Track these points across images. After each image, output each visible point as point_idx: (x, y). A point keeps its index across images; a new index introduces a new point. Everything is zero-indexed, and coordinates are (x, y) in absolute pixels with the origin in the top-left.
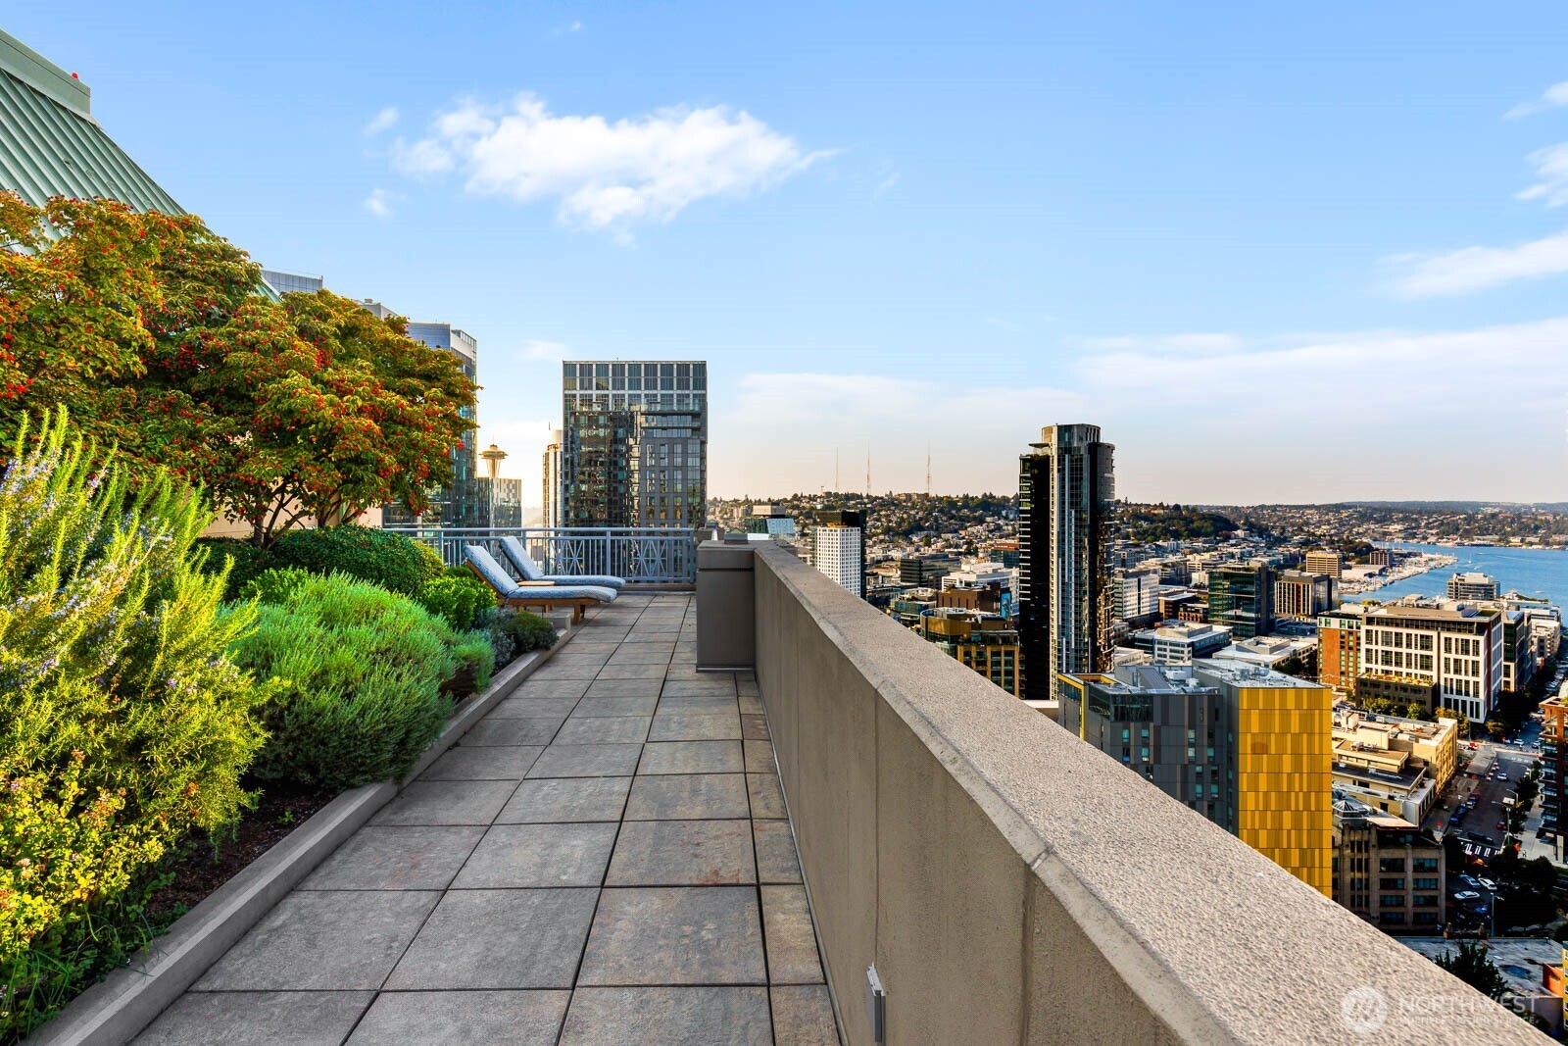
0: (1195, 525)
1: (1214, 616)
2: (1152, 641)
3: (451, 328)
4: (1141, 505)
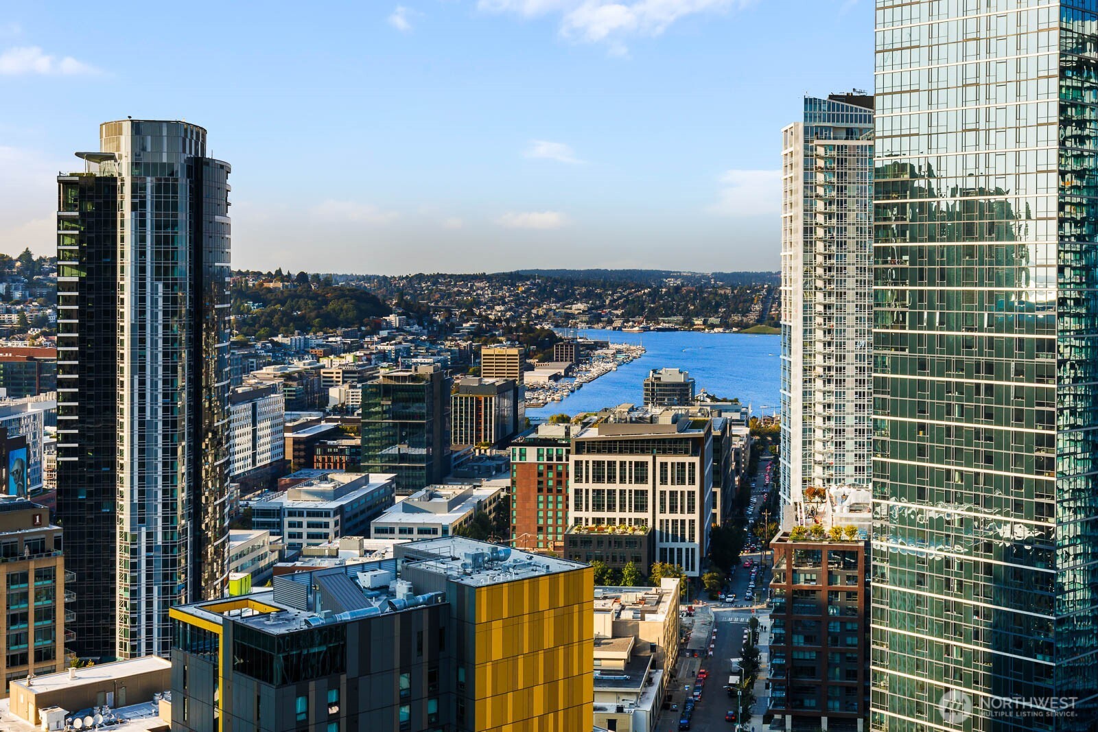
0: (331, 306)
1: (369, 458)
2: (279, 512)
4: (247, 273)
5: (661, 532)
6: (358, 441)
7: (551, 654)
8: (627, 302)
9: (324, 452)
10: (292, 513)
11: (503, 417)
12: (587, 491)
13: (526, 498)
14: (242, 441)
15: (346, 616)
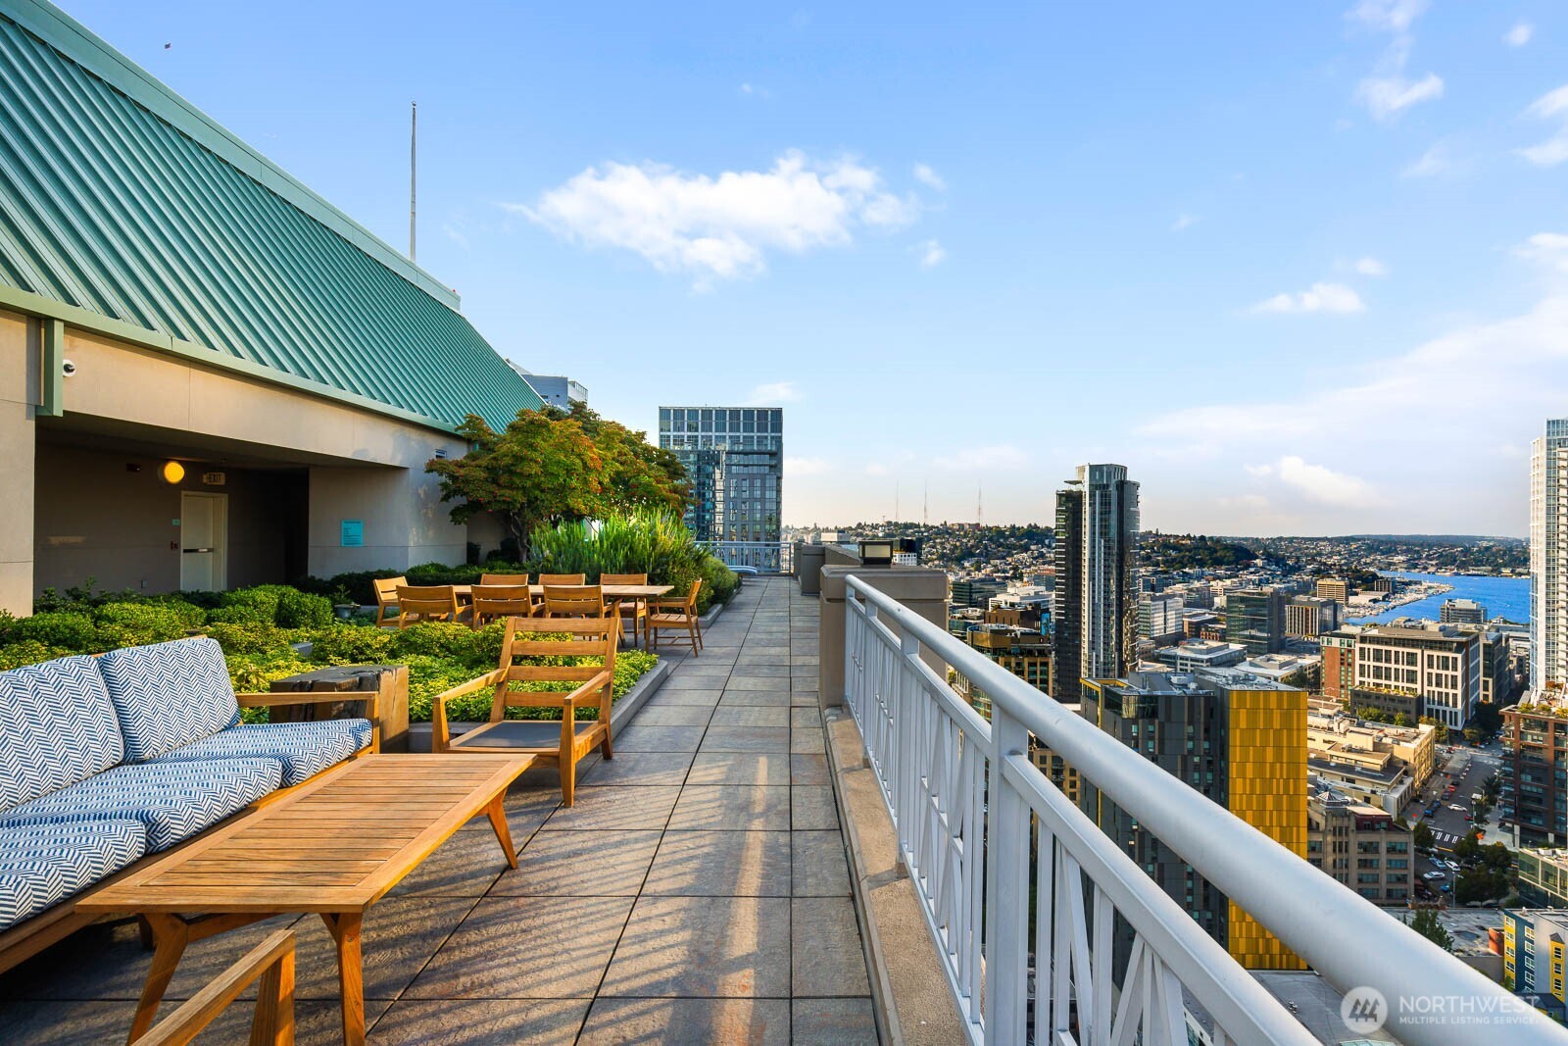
0: (1219, 554)
1: (1232, 635)
2: (1175, 657)
3: (569, 380)
4: (1171, 536)
5: (1428, 698)
6: (1225, 627)
7: (1279, 732)
8: (1441, 556)
9: (1207, 630)
10: (1182, 658)
11: (1325, 621)
12: (1369, 666)
13: (1332, 667)
14: (1158, 620)
15: (1159, 693)
